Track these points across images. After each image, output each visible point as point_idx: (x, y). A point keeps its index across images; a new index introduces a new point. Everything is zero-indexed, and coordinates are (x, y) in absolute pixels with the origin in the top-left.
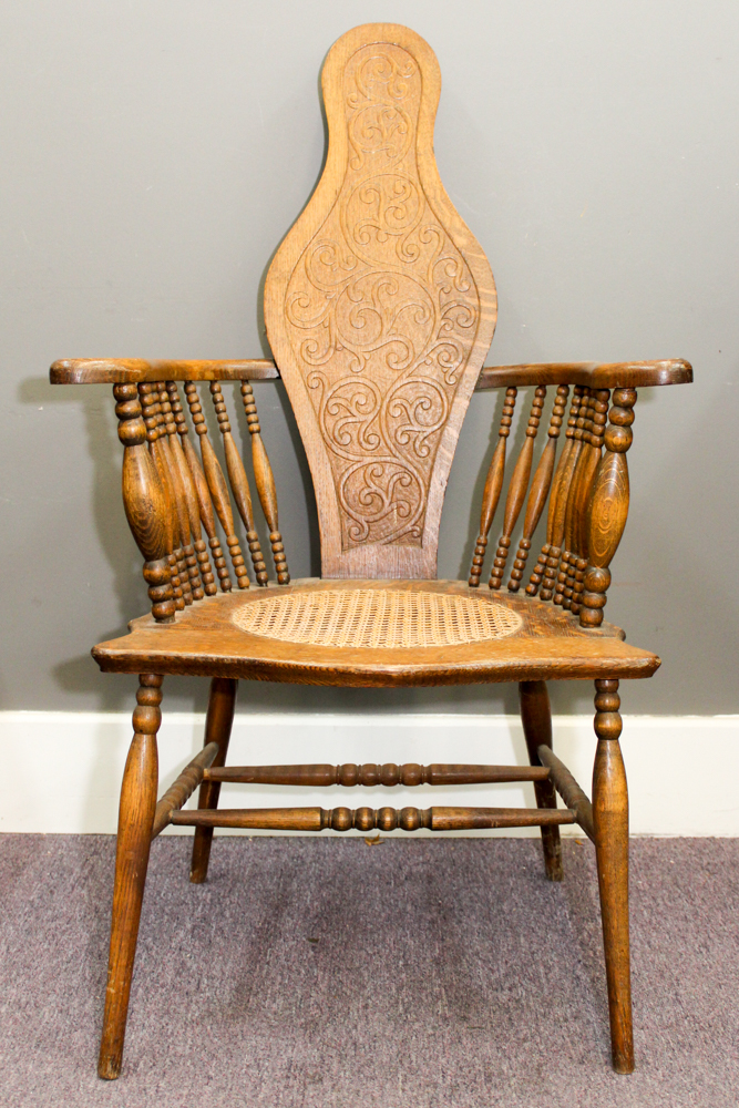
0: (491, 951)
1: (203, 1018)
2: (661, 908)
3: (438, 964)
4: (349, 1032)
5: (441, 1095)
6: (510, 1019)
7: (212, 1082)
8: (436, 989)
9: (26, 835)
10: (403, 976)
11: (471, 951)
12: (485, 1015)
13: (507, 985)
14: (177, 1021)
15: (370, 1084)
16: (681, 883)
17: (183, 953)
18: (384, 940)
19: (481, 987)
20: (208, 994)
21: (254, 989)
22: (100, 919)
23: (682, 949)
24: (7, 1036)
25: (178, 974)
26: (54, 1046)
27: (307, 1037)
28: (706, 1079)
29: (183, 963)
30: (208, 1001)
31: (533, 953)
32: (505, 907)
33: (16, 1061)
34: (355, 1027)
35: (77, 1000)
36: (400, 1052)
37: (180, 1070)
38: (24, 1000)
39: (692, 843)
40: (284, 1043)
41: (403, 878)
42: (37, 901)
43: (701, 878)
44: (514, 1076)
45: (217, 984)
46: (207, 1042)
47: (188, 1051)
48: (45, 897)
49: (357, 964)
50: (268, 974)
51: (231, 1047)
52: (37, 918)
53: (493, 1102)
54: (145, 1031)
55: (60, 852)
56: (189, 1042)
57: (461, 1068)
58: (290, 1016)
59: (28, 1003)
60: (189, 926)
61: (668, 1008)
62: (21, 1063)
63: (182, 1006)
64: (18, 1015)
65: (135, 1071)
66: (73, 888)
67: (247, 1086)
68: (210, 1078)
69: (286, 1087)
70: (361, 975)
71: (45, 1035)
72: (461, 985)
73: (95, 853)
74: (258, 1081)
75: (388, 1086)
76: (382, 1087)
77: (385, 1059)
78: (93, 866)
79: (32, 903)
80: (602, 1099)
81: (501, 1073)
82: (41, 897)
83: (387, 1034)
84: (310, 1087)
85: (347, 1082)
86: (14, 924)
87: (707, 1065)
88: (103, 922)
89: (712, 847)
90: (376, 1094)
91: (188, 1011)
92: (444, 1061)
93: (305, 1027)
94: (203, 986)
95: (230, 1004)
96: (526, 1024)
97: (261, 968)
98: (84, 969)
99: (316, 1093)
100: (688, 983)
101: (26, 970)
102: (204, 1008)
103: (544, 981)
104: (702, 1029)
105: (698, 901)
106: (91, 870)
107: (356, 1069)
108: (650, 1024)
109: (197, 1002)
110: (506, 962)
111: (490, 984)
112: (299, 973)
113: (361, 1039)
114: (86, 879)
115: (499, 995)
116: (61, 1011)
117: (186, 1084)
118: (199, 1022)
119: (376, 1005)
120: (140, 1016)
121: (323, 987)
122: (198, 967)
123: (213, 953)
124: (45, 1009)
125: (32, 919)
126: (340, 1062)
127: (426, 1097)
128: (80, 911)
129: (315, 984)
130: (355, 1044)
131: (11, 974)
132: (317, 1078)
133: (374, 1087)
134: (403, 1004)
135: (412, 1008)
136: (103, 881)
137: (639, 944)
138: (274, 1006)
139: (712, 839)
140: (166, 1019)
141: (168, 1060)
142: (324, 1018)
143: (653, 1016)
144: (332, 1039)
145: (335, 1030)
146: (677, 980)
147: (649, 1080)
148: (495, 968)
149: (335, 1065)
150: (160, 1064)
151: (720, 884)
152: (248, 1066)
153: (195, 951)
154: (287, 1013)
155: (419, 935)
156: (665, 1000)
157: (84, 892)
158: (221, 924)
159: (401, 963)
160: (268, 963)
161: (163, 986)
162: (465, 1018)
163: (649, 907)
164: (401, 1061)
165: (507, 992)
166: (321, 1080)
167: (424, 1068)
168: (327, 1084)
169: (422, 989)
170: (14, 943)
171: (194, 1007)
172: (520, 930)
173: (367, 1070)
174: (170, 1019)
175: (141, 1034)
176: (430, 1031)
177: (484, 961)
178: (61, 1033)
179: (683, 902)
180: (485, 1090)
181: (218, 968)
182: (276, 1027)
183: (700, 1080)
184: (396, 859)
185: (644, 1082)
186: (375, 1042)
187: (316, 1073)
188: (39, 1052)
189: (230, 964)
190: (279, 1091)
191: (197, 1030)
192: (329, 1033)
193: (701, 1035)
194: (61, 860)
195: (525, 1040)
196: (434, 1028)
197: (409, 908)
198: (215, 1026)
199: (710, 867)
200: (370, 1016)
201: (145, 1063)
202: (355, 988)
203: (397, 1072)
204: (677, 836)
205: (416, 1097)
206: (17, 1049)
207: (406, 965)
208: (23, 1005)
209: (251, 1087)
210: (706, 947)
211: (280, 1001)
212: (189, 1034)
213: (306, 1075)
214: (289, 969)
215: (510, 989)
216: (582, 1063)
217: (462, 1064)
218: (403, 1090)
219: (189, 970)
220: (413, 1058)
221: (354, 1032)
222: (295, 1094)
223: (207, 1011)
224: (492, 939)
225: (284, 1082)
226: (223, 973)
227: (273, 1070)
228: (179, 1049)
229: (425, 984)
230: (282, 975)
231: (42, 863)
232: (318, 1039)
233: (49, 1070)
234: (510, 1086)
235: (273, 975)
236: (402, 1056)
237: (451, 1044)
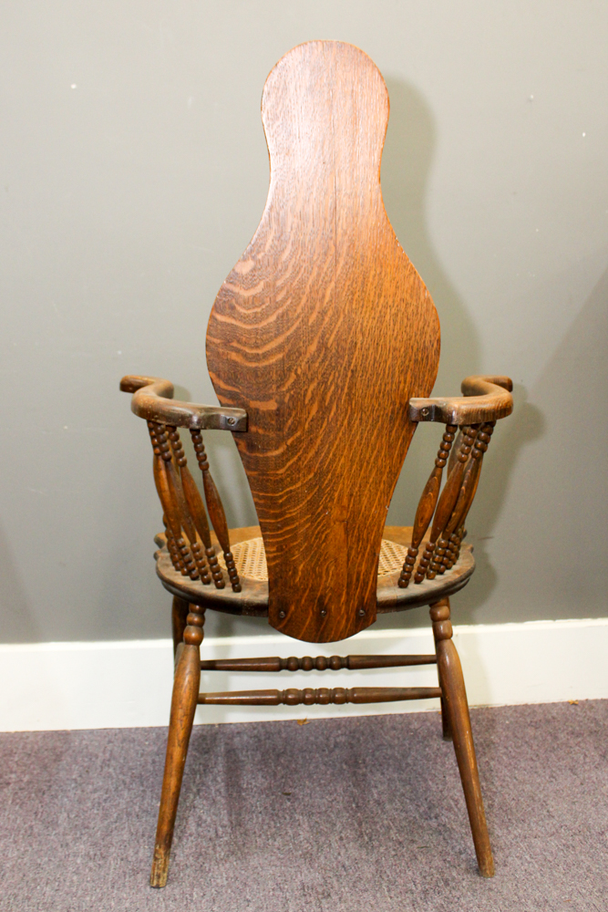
0: (412, 792)
1: (228, 856)
2: (513, 754)
3: (379, 804)
4: (336, 858)
5: (419, 899)
6: (444, 839)
7: (251, 904)
8: (385, 822)
9: (56, 732)
10: (359, 814)
11: (399, 793)
12: (426, 837)
13: (432, 815)
14: (211, 861)
15: (365, 895)
16: (519, 735)
17: (197, 810)
18: (336, 790)
19: (415, 817)
20: (226, 839)
21: (258, 833)
22: (129, 790)
23: (539, 780)
24: (88, 882)
25: (199, 825)
26: (125, 886)
27: (308, 864)
28: (594, 869)
29: (200, 818)
30: (228, 844)
31: (441, 791)
32: (409, 762)
33: (101, 900)
34: (339, 854)
35: (131, 850)
36: (377, 870)
37: (224, 896)
38: (92, 853)
39: (515, 708)
40: (293, 870)
41: (332, 746)
42: (79, 779)
43: (531, 731)
44: (463, 879)
45: (229, 831)
46: (237, 874)
47: (225, 883)
48: (84, 776)
49: (324, 809)
50: (263, 820)
51: (255, 876)
52: (83, 791)
53: (456, 900)
54: (189, 870)
55: (84, 742)
56: (224, 875)
57: (425, 877)
58: (290, 851)
59: (95, 855)
60: (195, 790)
61: (547, 822)
62: (104, 901)
63: (210, 849)
64: (91, 864)
65: (192, 900)
66: (102, 767)
67: (277, 904)
68: (249, 901)
69: (307, 903)
70: (329, 816)
71: (117, 878)
72: (401, 818)
73: (110, 742)
74: (284, 901)
75: (378, 895)
76: (375, 897)
77: (369, 876)
78: (111, 751)
79: (75, 780)
80: (530, 890)
81: (454, 879)
82: (80, 776)
83: (363, 857)
84: (323, 901)
85: (349, 894)
86: (67, 797)
87: (589, 859)
88: (132, 791)
89: (529, 711)
90: (373, 902)
91: (215, 852)
92: (410, 873)
93: (304, 856)
94: (220, 833)
96: (457, 842)
97: (257, 818)
98: (129, 827)
99: (329, 905)
100: (553, 803)
101: (87, 830)
102: (227, 848)
103: (456, 810)
104: (575, 834)
105: (535, 747)
106: (111, 755)
107: (351, 885)
108: (539, 834)
109: (220, 846)
110: (426, 799)
111: (421, 816)
112: (285, 819)
113: (347, 863)
114: (109, 760)
115: (430, 822)
116: (122, 860)
117: (232, 907)
118: (225, 860)
119: (347, 837)
120: (181, 859)
121: (306, 826)
122: (211, 820)
123: (219, 809)
124: (110, 858)
125: (79, 792)
126: (338, 881)
127: (408, 901)
128: (112, 784)
129: (299, 825)
130: (343, 866)
131: (76, 834)
132: (326, 894)
133: (368, 896)
134: (367, 835)
135: (374, 838)
136: (122, 761)
137: (509, 780)
138: (276, 843)
139: (526, 705)
140: (201, 859)
141: (213, 890)
142: (315, 849)
143: (539, 828)
144: (325, 864)
145: (326, 858)
146: (545, 802)
147: (555, 874)
148: (420, 803)
149: (335, 884)
150: (208, 894)
151: (544, 734)
152: (273, 890)
153: (206, 808)
154: (287, 848)
155: (359, 785)
156: (543, 816)
157: (111, 770)
158: (218, 787)
159: (354, 805)
160: (260, 813)
161: (191, 835)
162: (413, 841)
163: (505, 754)
164: (381, 876)
165: (434, 820)
166: (329, 895)
167: (398, 879)
168: (335, 898)
169: (376, 823)
170: (72, 811)
171: (218, 849)
172: (426, 776)
173: (360, 886)
174: (205, 859)
175: (187, 872)
176: (393, 853)
177: (411, 800)
178: (127, 876)
179: (525, 748)
180: (448, 892)
181: (226, 818)
182: (283, 859)
183: (589, 870)
184: (323, 733)
185: (553, 875)
186: (357, 863)
187: (324, 890)
188: (115, 891)
189: (234, 816)
190: (302, 906)
191: (227, 865)
192: (322, 858)
193: (577, 838)
194: (87, 748)
195: (461, 853)
196: (394, 850)
197: (345, 767)
198: (239, 862)
199: (533, 724)
200: (347, 845)
201: (197, 894)
202: (328, 825)
203: (381, 884)
204: (503, 705)
205: (401, 902)
206: (98, 890)
207: (357, 807)
208: (92, 857)
209: (281, 906)
210: (554, 777)
211: (279, 839)
212: (222, 869)
213: (317, 892)
214: (277, 815)
215: (436, 818)
216: (506, 865)
217: (424, 874)
218: (391, 898)
219: (206, 821)
220: (388, 873)
221: (339, 857)
222: (315, 907)
223: (229, 851)
224: (410, 784)
225: (303, 899)
226: (232, 823)
227: (293, 891)
228: (219, 881)
229: (376, 819)
230: (273, 820)
231: (74, 751)
232: (316, 865)
233: (127, 905)
234: (464, 887)
235: (267, 821)
236: (380, 872)
237: (411, 860)
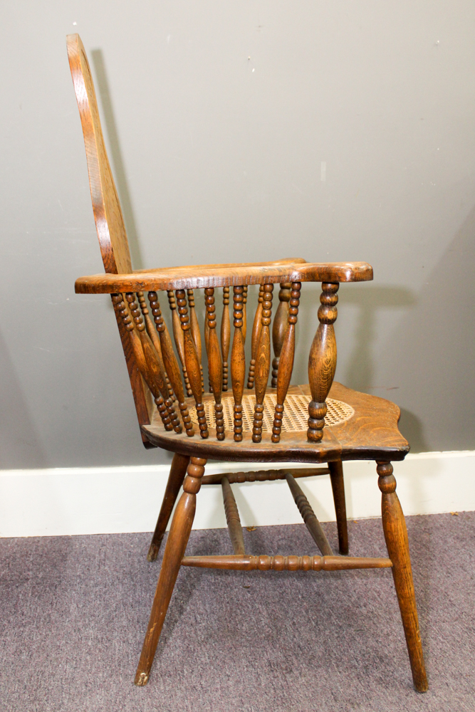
1: (207, 639)
3: (319, 595)
4: (293, 640)
5: (362, 673)
6: (374, 623)
7: (231, 678)
8: (326, 610)
9: (61, 537)
10: (305, 604)
12: (360, 622)
13: (362, 604)
14: (194, 643)
15: (319, 670)
17: (179, 601)
18: (284, 584)
19: (348, 606)
20: (203, 624)
22: (123, 584)
27: (271, 645)
30: (206, 628)
34: (294, 636)
36: (326, 649)
40: (260, 650)
43: (426, 537)
44: (394, 657)
45: (206, 618)
46: (216, 653)
48: (86, 573)
49: (277, 599)
50: (231, 609)
52: (86, 585)
53: (391, 673)
54: (178, 650)
55: (83, 545)
56: (207, 655)
57: (364, 655)
58: (255, 634)
59: (102, 638)
61: (451, 609)
63: (193, 633)
66: (99, 566)
67: (252, 678)
68: (228, 676)
69: (274, 677)
70: (282, 605)
72: (338, 606)
73: (103, 545)
74: (257, 676)
75: (330, 670)
76: (327, 671)
77: (320, 654)
78: (105, 553)
83: (313, 638)
84: (287, 675)
85: (306, 670)
88: (125, 585)
90: (326, 676)
91: (197, 636)
92: (352, 652)
93: (267, 638)
94: (198, 619)
95: (218, 629)
97: (226, 606)
99: (292, 679)
102: (205, 632)
103: (379, 600)
106: (105, 555)
107: (307, 662)
108: (446, 619)
109: (200, 630)
110: (355, 591)
112: (248, 607)
113: (301, 644)
114: (104, 560)
115: (361, 610)
118: (205, 642)
119: (299, 623)
120: (171, 641)
121: (265, 613)
122: (190, 608)
123: (195, 599)
125: (84, 586)
126: (297, 658)
127: (354, 675)
128: (109, 579)
129: (260, 612)
130: (299, 646)
132: (289, 670)
133: (322, 671)
134: (314, 620)
135: (319, 623)
136: (114, 561)
138: (244, 628)
139: (420, 516)
140: (186, 641)
141: (199, 667)
142: (275, 632)
144: (285, 645)
145: (284, 639)
146: (446, 593)
148: (350, 595)
149: (295, 661)
150: (196, 670)
151: (436, 539)
152: (247, 666)
153: (184, 599)
154: (253, 631)
157: (107, 568)
158: (192, 582)
159: (300, 596)
160: (228, 603)
161: (176, 622)
162: (350, 625)
164: (329, 655)
165: (364, 608)
166: (291, 671)
167: (343, 657)
168: (296, 673)
169: (319, 611)
171: (199, 633)
173: (315, 662)
174: (190, 641)
175: (177, 652)
176: (336, 635)
180: (384, 667)
181: (202, 607)
182: (251, 640)
184: (268, 539)
185: (463, 653)
186: (309, 644)
187: (287, 667)
189: (208, 606)
190: (271, 680)
191: (208, 646)
192: (281, 640)
194: (86, 550)
195: (388, 635)
196: (337, 633)
198: (216, 643)
200: (299, 629)
202: (282, 613)
203: (331, 661)
205: (348, 676)
207: (303, 597)
209: (254, 680)
211: (245, 624)
212: (204, 649)
213: (281, 668)
214: (241, 604)
217: (363, 652)
218: (340, 672)
219: (186, 610)
220: (335, 652)
221: (295, 639)
222: (281, 681)
223: (208, 634)
225: (271, 674)
226: (207, 611)
227: (262, 667)
228: (203, 659)
229: (319, 608)
230: (239, 609)
231: (76, 553)
232: (278, 645)
235: (234, 610)
236: (328, 651)
237: (351, 641)
